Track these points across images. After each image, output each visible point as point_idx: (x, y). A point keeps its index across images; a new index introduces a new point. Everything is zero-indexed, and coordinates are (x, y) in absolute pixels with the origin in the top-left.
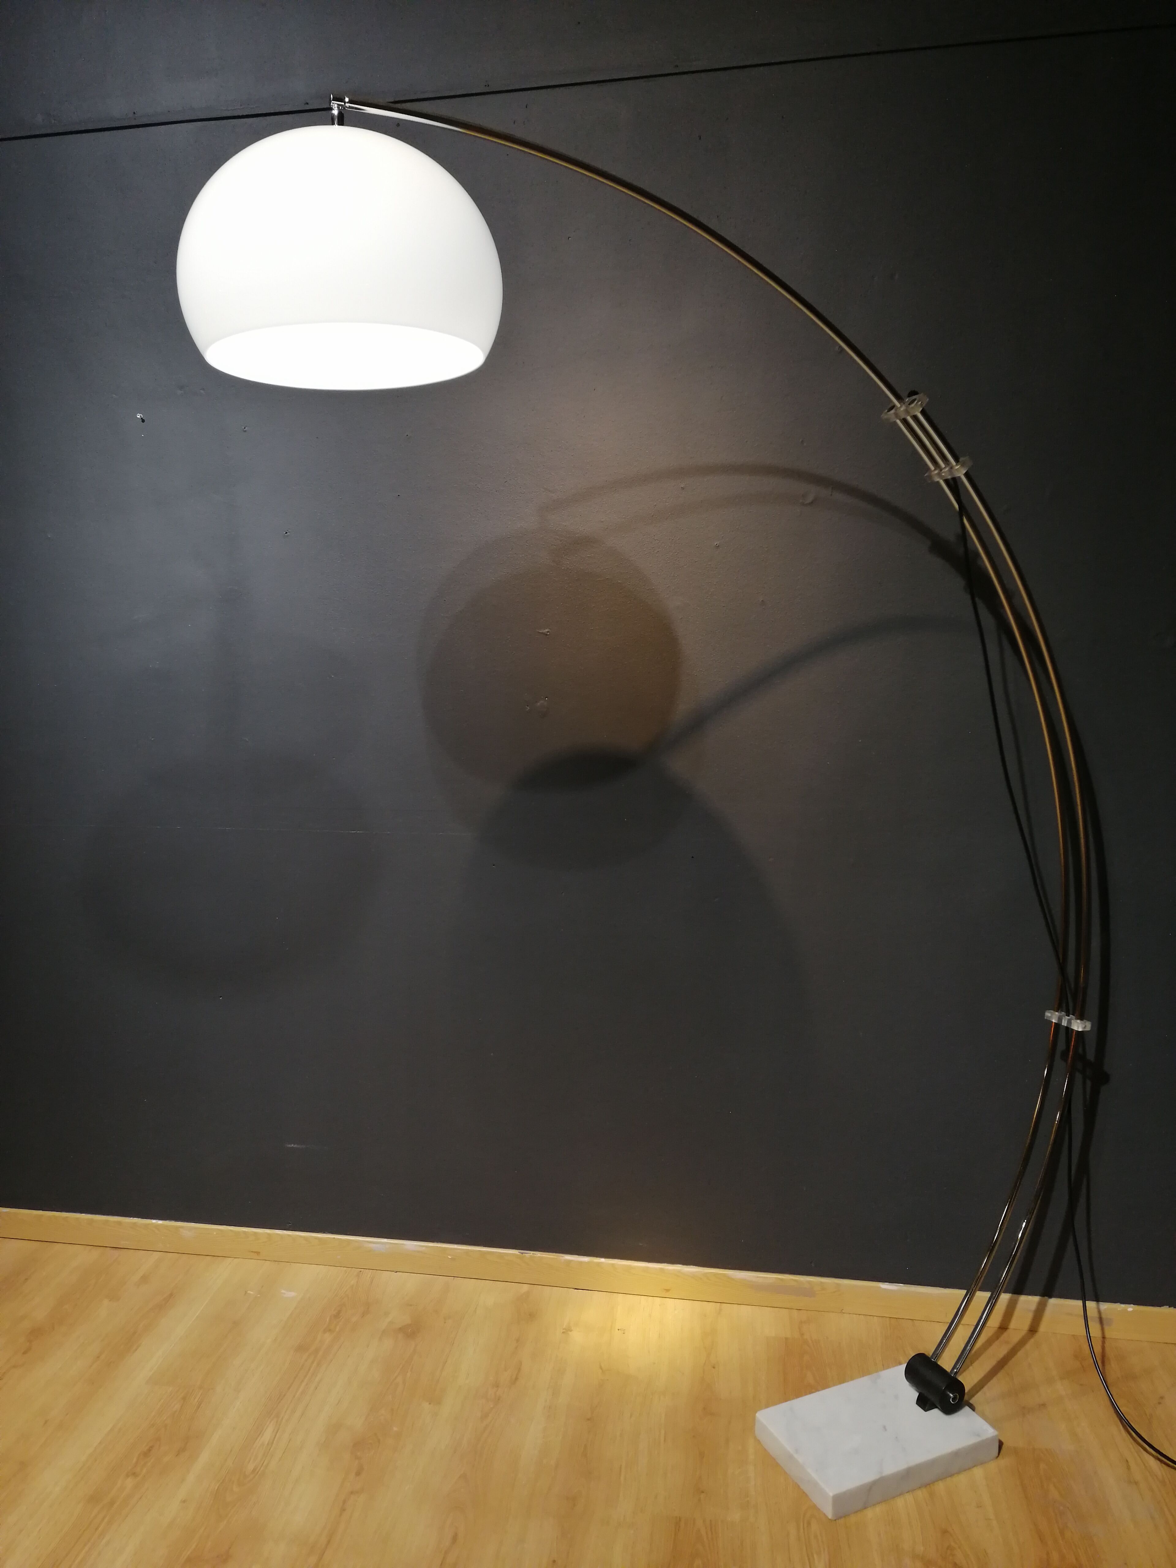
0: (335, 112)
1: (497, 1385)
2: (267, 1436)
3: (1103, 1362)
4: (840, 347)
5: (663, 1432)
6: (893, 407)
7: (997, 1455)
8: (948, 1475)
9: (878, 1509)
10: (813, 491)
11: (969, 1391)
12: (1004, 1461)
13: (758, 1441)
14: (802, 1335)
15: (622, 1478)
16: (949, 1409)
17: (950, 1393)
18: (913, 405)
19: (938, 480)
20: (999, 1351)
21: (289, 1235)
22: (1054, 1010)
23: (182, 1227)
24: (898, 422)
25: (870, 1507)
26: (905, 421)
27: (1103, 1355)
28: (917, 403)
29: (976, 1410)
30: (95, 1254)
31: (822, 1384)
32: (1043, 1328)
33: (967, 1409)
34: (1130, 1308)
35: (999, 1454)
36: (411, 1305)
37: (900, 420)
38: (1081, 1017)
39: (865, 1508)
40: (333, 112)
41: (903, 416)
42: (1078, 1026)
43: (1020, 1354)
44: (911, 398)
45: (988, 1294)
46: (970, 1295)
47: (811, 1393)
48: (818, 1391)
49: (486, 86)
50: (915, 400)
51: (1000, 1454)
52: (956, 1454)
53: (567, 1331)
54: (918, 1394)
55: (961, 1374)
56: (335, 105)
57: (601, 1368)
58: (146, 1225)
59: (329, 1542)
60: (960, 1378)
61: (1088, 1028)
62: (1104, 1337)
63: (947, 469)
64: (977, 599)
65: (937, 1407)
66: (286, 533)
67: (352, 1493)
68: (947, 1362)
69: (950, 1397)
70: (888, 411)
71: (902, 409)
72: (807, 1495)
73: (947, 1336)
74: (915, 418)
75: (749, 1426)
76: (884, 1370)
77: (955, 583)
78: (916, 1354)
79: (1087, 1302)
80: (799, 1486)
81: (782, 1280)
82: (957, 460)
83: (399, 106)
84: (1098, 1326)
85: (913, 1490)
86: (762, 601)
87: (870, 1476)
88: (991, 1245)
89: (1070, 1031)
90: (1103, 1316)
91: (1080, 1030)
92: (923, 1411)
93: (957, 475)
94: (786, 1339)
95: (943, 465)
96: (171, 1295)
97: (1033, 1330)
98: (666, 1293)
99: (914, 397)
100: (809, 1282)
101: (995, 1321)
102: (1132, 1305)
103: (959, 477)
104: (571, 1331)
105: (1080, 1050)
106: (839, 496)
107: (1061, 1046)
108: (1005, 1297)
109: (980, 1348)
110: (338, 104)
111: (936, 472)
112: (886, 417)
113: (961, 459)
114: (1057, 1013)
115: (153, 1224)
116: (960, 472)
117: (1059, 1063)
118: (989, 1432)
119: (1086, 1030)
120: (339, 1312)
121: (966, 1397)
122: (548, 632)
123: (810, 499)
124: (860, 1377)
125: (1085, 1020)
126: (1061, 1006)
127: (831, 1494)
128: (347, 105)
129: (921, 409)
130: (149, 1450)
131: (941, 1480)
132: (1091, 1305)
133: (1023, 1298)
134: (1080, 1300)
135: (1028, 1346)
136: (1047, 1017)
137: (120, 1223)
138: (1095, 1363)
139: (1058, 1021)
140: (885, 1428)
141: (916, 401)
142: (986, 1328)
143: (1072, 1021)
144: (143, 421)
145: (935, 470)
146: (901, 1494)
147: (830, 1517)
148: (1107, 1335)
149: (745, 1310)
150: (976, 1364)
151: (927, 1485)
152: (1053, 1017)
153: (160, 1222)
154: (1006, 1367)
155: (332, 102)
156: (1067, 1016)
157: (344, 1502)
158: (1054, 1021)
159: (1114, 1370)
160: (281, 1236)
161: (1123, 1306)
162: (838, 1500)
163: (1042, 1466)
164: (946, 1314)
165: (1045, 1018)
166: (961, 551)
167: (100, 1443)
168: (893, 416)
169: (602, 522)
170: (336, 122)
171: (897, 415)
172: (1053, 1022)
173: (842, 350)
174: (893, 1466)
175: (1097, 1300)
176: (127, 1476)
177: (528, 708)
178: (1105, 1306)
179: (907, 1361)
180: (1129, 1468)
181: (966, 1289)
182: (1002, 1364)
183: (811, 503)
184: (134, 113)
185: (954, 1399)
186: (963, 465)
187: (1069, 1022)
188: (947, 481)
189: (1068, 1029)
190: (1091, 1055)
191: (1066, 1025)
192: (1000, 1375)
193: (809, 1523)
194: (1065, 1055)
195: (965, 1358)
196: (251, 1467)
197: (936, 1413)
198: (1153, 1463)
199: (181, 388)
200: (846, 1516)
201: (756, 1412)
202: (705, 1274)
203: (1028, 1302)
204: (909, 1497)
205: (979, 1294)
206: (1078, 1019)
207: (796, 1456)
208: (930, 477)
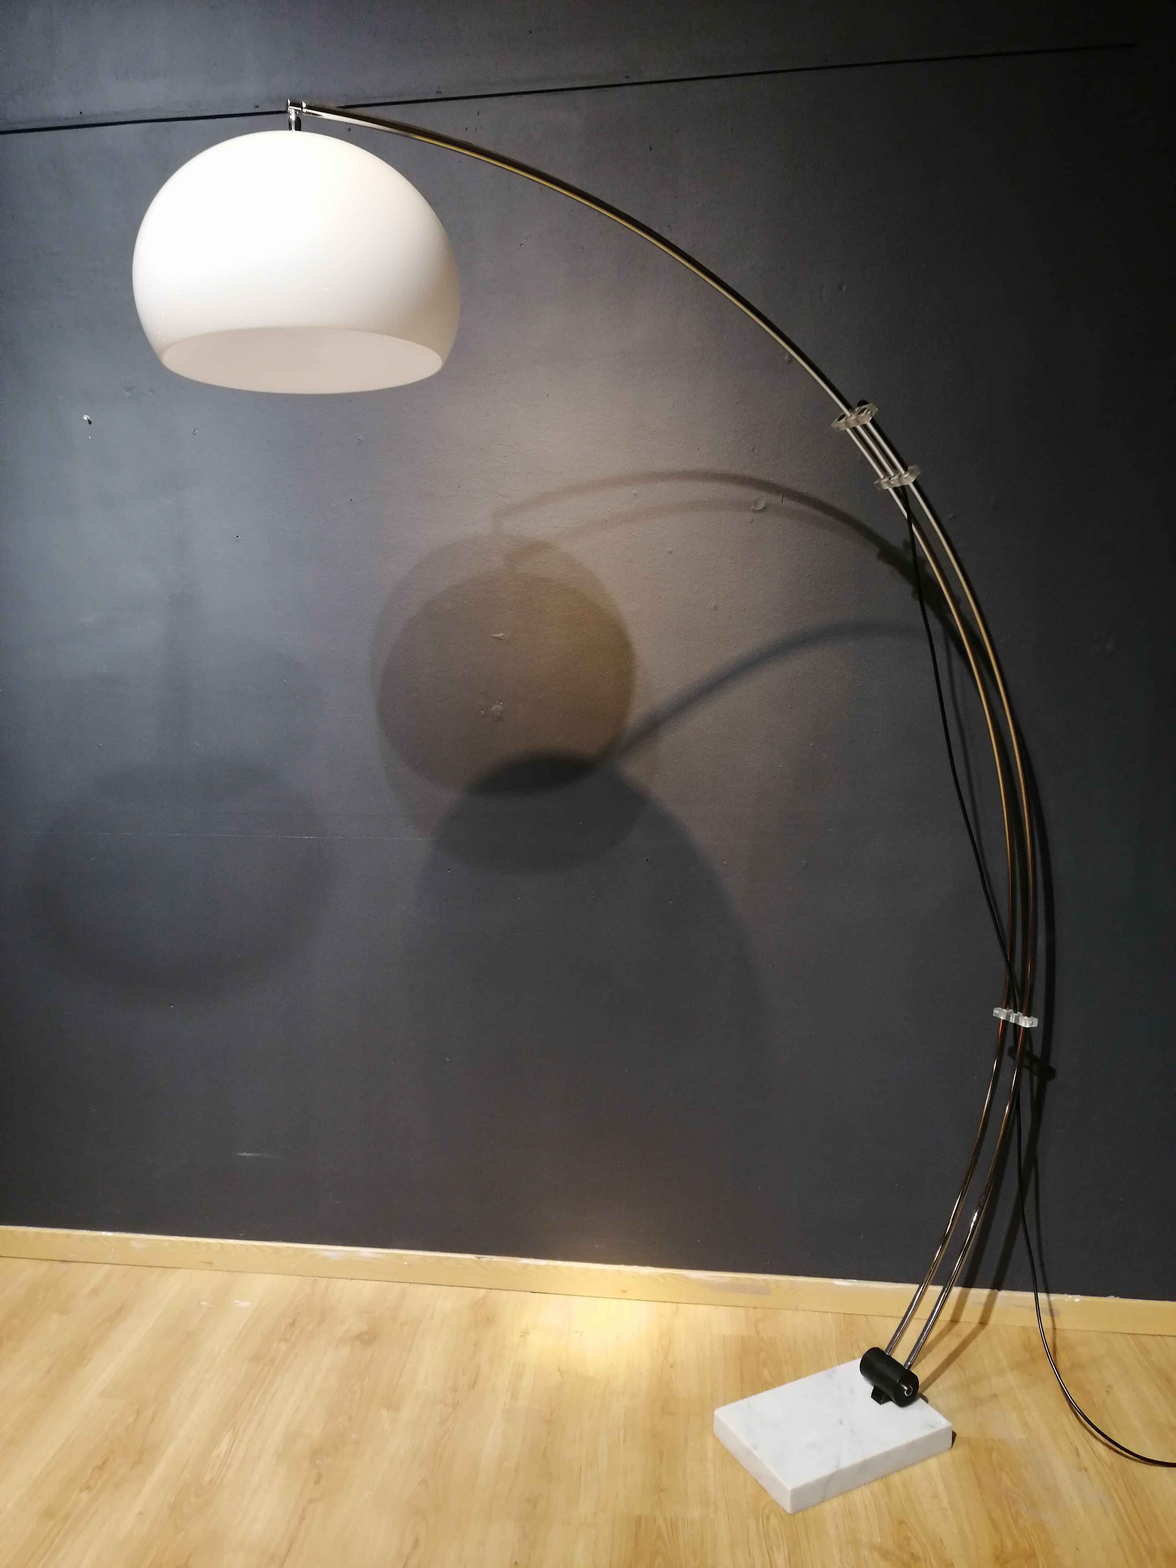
0: (293, 117)
1: (455, 1390)
2: (224, 1446)
3: (1055, 1353)
4: (791, 356)
5: (622, 1432)
6: (844, 416)
7: (951, 1445)
8: (902, 1467)
9: (835, 1502)
10: (764, 498)
11: (922, 1384)
12: (959, 1452)
13: (717, 1439)
14: (758, 1333)
15: (583, 1478)
16: (904, 1401)
17: (905, 1385)
18: (863, 415)
19: (887, 488)
20: (950, 1343)
21: (243, 1245)
22: (1002, 1008)
23: (132, 1239)
24: (849, 431)
25: (828, 1500)
26: (855, 430)
27: (1054, 1346)
28: (867, 411)
29: (929, 1402)
30: (44, 1266)
31: (778, 1381)
32: (993, 1320)
33: (920, 1401)
34: (1077, 1299)
35: (952, 1446)
36: (367, 1312)
37: (851, 429)
38: (1028, 1014)
39: (823, 1501)
40: (291, 117)
41: (853, 424)
42: (1026, 1022)
43: (971, 1346)
44: (860, 407)
45: (940, 1288)
46: (923, 1289)
47: (767, 1389)
48: (775, 1387)
49: (438, 92)
50: (865, 409)
51: (954, 1445)
52: (912, 1446)
53: (525, 1334)
54: (873, 1388)
55: (914, 1368)
56: (292, 110)
57: (559, 1370)
58: (95, 1237)
59: (289, 1550)
60: (913, 1371)
61: (1035, 1025)
62: (1054, 1329)
63: (896, 477)
64: (926, 606)
65: (891, 1400)
66: (237, 537)
67: (312, 1501)
68: (901, 1356)
69: (905, 1390)
70: (839, 420)
71: (852, 418)
72: (765, 1491)
73: (901, 1329)
74: (865, 427)
75: (707, 1424)
76: (839, 1364)
77: (905, 589)
78: (872, 1347)
79: (1038, 1293)
80: (757, 1482)
81: (737, 1278)
82: (906, 469)
83: (350, 111)
84: (1049, 1318)
85: (869, 1483)
86: (715, 606)
87: (826, 1470)
88: (943, 1238)
89: (1017, 1028)
90: (1054, 1307)
91: (1028, 1026)
92: (878, 1404)
93: (906, 483)
94: (742, 1337)
95: (891, 473)
96: (122, 1308)
97: (983, 1322)
98: (623, 1294)
99: (863, 407)
100: (764, 1280)
101: (946, 1315)
102: (1079, 1296)
103: (908, 486)
104: (528, 1333)
105: (1028, 1048)
106: (789, 503)
107: (1009, 1042)
108: (956, 1291)
109: (932, 1341)
110: (295, 110)
111: (886, 480)
112: (836, 426)
113: (910, 468)
114: (1005, 1010)
115: (102, 1236)
116: (909, 480)
117: (1007, 1060)
118: (943, 1423)
119: (1033, 1026)
120: (294, 1321)
121: (919, 1391)
122: (502, 636)
123: (761, 506)
124: (816, 1373)
125: (1032, 1017)
126: (1009, 1003)
127: (790, 1488)
128: (305, 110)
129: (871, 419)
130: (104, 1464)
131: (897, 1471)
132: (1042, 1296)
133: (973, 1291)
134: (1031, 1291)
135: (979, 1338)
136: (996, 1014)
137: (68, 1236)
138: (1048, 1353)
139: (1006, 1018)
140: (841, 1422)
141: (866, 411)
142: (938, 1321)
143: (1020, 1018)
144: (90, 422)
145: (884, 478)
146: (858, 1487)
147: (789, 1510)
148: (1057, 1327)
149: (702, 1310)
150: (928, 1357)
151: (884, 1477)
152: (1001, 1013)
153: (110, 1234)
154: (957, 1360)
155: (290, 107)
156: (1014, 1012)
157: (304, 1511)
158: (1002, 1018)
159: (1063, 1359)
160: (235, 1246)
161: (1070, 1296)
162: (797, 1494)
163: (995, 1455)
164: (899, 1308)
165: (994, 1015)
166: (910, 557)
167: (53, 1458)
168: (844, 425)
169: (556, 527)
170: (293, 127)
171: (846, 423)
172: (1000, 1019)
173: (792, 359)
174: (848, 1460)
175: (1047, 1291)
176: (82, 1490)
177: (483, 712)
178: (1054, 1297)
179: (862, 1356)
180: (1078, 1455)
181: (918, 1284)
182: (953, 1357)
183: (762, 511)
184: (81, 113)
185: (908, 1392)
186: (912, 473)
187: (1017, 1018)
188: (895, 489)
189: (1016, 1026)
190: (1037, 1052)
191: (1013, 1022)
192: (952, 1367)
193: (768, 1518)
194: (1012, 1051)
195: (918, 1350)
196: (208, 1478)
197: (891, 1406)
198: (1102, 1450)
199: (129, 389)
200: (803, 1510)
201: (714, 1410)
202: (662, 1275)
203: (979, 1295)
204: (866, 1490)
205: (931, 1288)
206: (1025, 1016)
207: (754, 1452)
208: (879, 485)
